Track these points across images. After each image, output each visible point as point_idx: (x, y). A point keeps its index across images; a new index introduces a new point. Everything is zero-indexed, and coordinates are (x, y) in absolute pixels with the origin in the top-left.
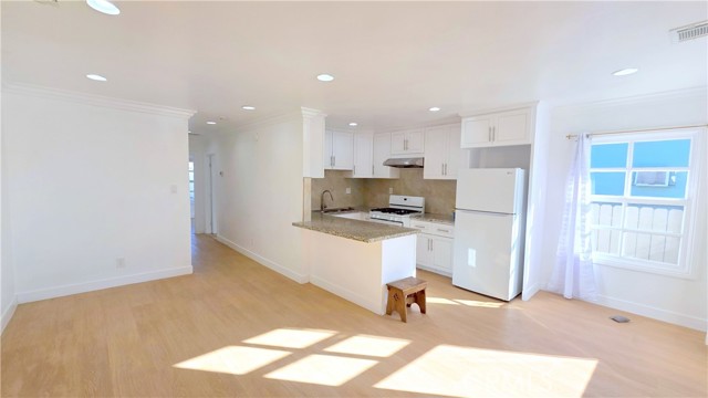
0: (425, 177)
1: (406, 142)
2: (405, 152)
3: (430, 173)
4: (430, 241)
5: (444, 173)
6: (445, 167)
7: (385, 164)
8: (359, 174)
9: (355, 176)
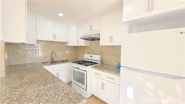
0: (101, 45)
1: (91, 26)
2: (91, 32)
3: (104, 42)
4: (103, 84)
5: (111, 41)
6: (111, 37)
7: (81, 38)
8: (71, 44)
9: (69, 45)
